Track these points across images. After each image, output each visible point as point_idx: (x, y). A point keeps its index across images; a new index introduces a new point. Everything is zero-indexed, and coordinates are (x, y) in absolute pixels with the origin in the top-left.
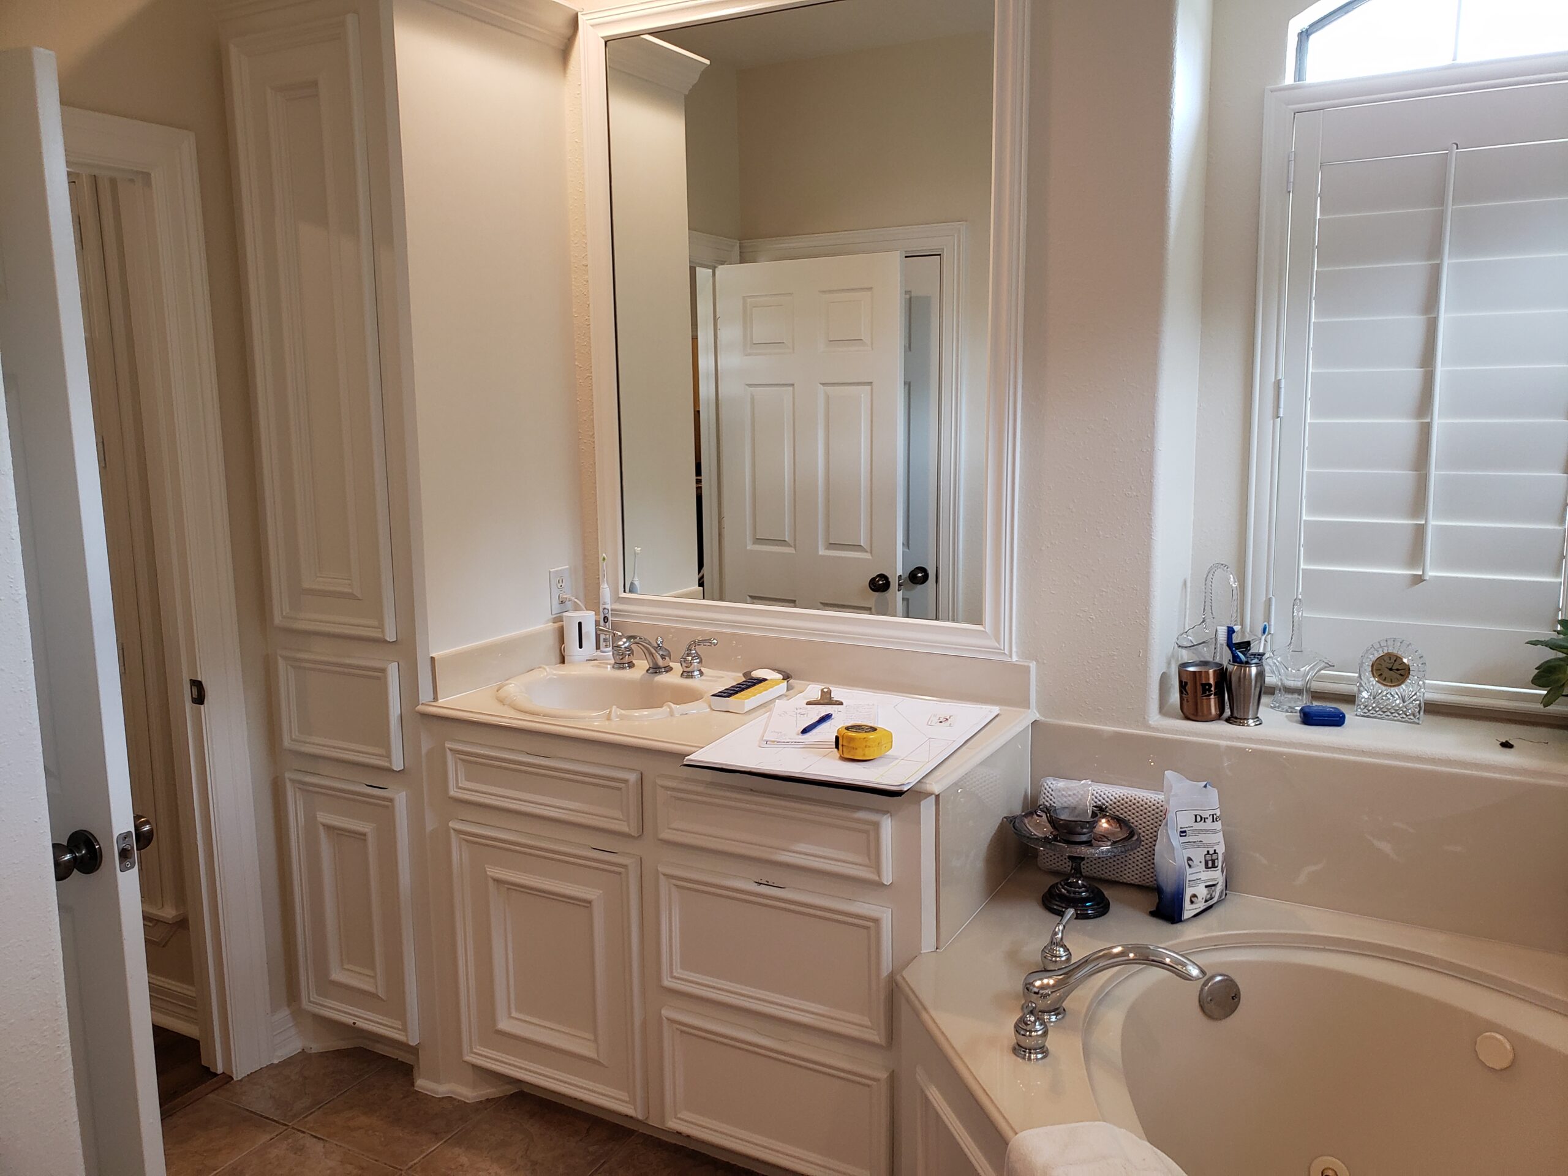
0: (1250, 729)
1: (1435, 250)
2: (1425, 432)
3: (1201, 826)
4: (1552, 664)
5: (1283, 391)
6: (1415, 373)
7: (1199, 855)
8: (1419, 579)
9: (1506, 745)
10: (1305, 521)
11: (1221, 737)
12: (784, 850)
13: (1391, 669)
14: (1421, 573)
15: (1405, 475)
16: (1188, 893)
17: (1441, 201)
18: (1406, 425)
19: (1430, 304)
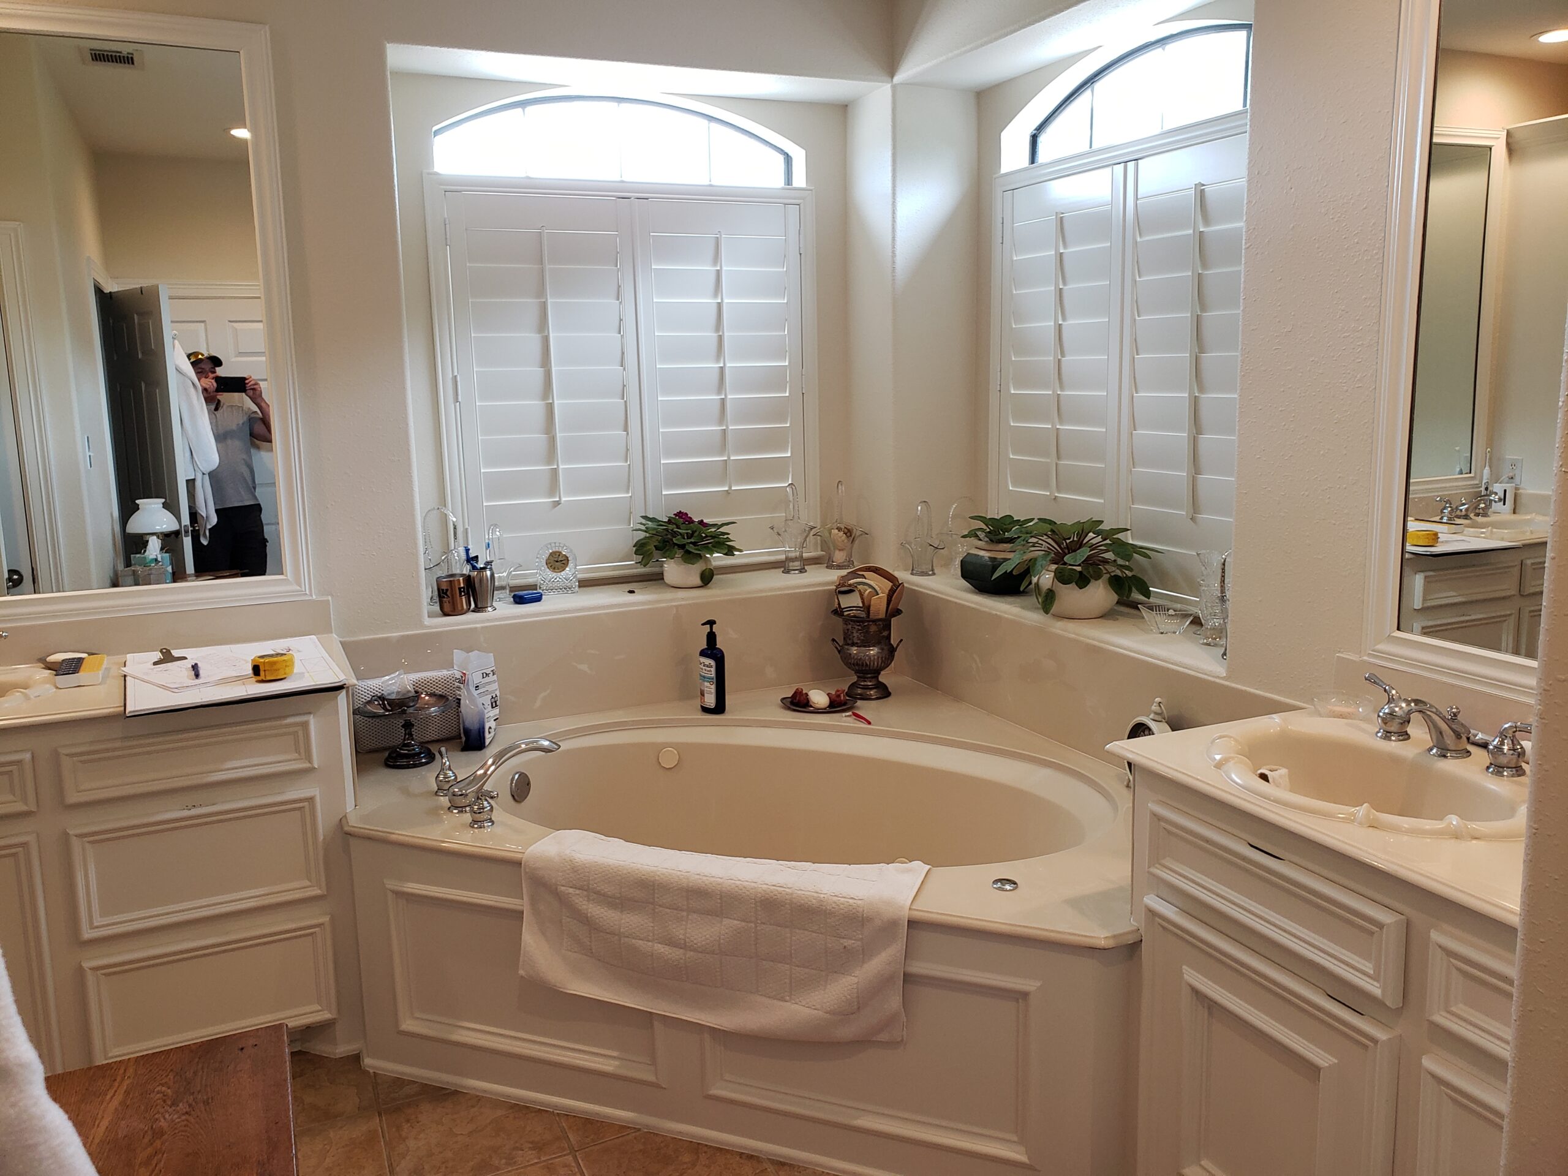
0: (489, 613)
1: (541, 292)
2: (550, 408)
3: (487, 679)
4: (643, 542)
5: (459, 384)
6: (539, 371)
7: (487, 700)
8: (557, 503)
9: (631, 592)
10: (483, 473)
11: (476, 622)
12: (216, 771)
13: (557, 562)
14: (558, 499)
15: (539, 438)
16: (487, 726)
17: (541, 262)
18: (536, 405)
19: (542, 325)
